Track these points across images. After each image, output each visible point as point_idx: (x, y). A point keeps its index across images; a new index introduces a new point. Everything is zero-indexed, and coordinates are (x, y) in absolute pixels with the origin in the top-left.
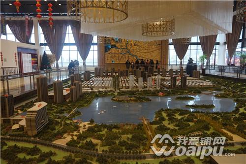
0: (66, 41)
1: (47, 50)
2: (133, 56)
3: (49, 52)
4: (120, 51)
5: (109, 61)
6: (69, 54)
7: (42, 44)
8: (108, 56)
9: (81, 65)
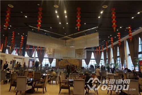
0: (45, 57)
1: (38, 60)
2: (69, 63)
3: (38, 61)
4: (64, 61)
5: (60, 65)
6: (46, 61)
7: (36, 58)
8: (59, 63)
9: (49, 66)
